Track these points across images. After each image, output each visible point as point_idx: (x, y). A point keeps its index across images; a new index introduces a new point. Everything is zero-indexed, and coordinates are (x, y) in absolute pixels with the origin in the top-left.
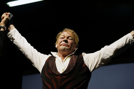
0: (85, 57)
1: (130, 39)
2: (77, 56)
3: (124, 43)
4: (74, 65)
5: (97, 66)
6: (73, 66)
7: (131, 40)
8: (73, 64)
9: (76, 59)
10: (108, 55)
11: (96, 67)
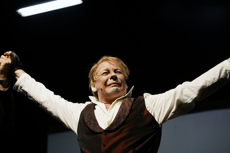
0: (149, 100)
1: (226, 70)
2: (133, 99)
3: (217, 77)
4: (126, 114)
5: (171, 114)
6: (124, 115)
7: (228, 72)
8: (126, 111)
9: (130, 104)
10: (189, 97)
11: (169, 117)
